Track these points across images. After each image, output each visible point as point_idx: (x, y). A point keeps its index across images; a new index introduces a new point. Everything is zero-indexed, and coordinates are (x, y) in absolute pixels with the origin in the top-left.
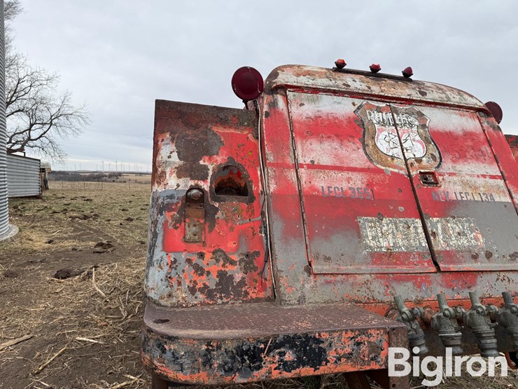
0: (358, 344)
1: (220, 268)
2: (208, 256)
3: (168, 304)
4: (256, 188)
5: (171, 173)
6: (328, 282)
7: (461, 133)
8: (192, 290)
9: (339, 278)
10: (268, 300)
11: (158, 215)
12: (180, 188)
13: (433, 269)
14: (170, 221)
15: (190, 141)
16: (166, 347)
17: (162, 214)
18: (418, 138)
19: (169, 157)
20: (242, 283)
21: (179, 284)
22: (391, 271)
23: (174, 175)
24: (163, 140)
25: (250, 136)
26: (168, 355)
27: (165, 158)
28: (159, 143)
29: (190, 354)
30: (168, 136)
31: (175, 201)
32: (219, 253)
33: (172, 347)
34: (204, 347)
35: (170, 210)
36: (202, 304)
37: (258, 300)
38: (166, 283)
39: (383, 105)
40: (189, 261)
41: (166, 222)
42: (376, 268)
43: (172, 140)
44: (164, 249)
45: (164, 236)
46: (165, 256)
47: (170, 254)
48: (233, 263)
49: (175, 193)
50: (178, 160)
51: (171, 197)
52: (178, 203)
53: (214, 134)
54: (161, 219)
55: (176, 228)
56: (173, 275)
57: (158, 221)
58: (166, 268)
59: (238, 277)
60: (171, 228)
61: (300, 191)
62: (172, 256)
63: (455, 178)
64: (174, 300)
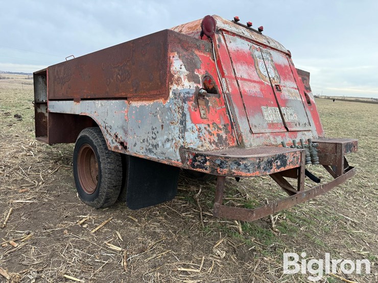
0: (294, 157)
1: (217, 132)
2: (211, 125)
3: (203, 150)
4: (219, 90)
5: (185, 79)
6: (258, 137)
7: (283, 66)
8: (210, 143)
9: (261, 135)
10: (236, 146)
11: (182, 103)
12: (191, 88)
13: (286, 130)
14: (192, 107)
15: (187, 59)
16: (241, 163)
17: (185, 103)
18: (271, 67)
19: (181, 68)
20: (226, 138)
21: (205, 140)
22: (275, 131)
23: (186, 80)
24: (173, 57)
25: (210, 58)
26: (242, 166)
27: (178, 69)
28: (171, 58)
29: (253, 164)
30: (176, 54)
31: (191, 95)
32: (215, 125)
33: (244, 162)
34: (258, 161)
35: (190, 101)
36: (215, 149)
37: (233, 147)
38: (199, 140)
39: (258, 47)
40: (205, 128)
41: (190, 107)
42: (270, 131)
43: (179, 57)
44: (193, 122)
45: (190, 115)
46: (194, 126)
47: (197, 125)
48: (220, 129)
49: (190, 91)
50: (186, 71)
51: (188, 93)
52: (192, 97)
53: (196, 55)
54: (186, 106)
55: (196, 111)
56: (201, 136)
57: (183, 107)
58: (197, 132)
59: (224, 136)
60: (193, 111)
61: (240, 92)
62: (198, 126)
63: (286, 88)
64: (205, 148)
